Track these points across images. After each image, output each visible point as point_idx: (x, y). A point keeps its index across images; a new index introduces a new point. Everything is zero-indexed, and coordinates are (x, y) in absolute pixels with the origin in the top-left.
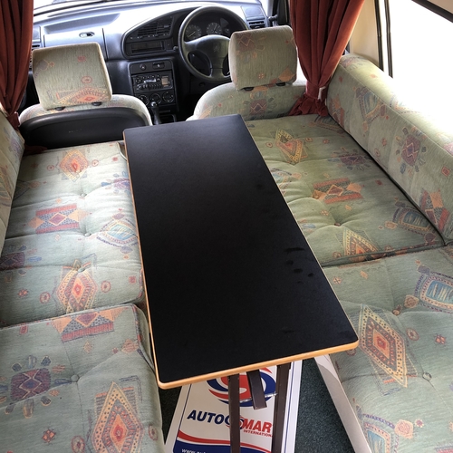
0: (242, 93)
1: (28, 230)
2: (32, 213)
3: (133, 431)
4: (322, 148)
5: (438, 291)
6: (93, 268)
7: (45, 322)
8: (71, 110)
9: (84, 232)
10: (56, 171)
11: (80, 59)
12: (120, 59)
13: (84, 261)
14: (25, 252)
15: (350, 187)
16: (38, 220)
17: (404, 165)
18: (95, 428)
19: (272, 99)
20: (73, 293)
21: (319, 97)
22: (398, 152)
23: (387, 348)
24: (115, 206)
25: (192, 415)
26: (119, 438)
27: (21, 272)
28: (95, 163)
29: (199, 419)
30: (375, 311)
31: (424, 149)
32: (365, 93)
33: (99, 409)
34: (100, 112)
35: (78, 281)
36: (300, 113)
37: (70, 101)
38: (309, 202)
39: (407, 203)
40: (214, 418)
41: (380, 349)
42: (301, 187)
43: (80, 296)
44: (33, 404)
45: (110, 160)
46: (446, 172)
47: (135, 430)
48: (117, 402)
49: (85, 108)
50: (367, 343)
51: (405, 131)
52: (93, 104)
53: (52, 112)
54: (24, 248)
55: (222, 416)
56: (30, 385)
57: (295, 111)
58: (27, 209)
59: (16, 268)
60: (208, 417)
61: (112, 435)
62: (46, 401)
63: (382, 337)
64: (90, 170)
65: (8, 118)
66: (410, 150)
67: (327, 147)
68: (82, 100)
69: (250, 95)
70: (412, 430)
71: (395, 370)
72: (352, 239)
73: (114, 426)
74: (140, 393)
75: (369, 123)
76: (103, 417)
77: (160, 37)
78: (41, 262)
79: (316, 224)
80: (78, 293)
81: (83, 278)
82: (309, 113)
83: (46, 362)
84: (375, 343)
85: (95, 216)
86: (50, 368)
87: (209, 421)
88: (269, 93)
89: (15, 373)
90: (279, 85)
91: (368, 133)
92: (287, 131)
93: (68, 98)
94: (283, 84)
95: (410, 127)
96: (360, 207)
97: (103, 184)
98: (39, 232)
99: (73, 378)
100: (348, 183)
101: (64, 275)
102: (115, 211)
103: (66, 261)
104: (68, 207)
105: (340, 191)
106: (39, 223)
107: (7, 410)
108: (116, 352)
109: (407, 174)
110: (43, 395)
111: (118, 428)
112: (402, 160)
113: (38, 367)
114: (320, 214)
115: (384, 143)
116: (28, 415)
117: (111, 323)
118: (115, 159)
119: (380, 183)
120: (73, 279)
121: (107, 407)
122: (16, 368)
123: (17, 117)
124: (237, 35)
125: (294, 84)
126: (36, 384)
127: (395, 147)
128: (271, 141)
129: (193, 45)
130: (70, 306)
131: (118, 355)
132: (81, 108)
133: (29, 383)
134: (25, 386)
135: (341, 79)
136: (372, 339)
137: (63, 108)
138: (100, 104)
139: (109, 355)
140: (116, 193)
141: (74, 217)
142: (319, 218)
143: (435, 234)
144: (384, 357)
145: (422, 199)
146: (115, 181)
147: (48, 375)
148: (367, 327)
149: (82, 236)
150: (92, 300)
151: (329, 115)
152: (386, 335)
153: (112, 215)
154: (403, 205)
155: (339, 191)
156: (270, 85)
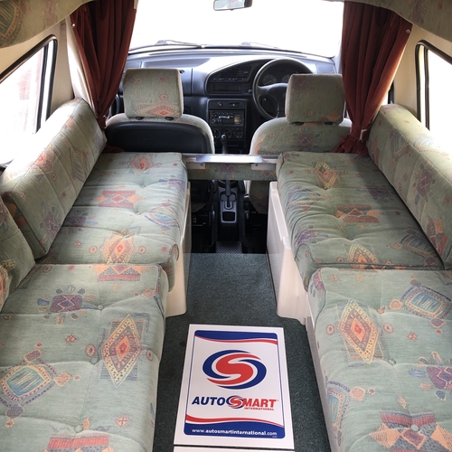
0: (293, 126)
1: (94, 203)
2: (100, 192)
3: (134, 349)
4: (355, 180)
5: (424, 301)
6: (136, 236)
7: (88, 265)
8: (148, 120)
9: (136, 212)
10: (126, 166)
11: (162, 79)
12: (202, 96)
13: (130, 231)
14: (87, 217)
15: (370, 213)
16: (103, 197)
17: (418, 197)
18: (105, 342)
19: (318, 135)
20: (116, 251)
21: (361, 138)
22: (415, 184)
23: (362, 334)
24: (165, 197)
25: (196, 401)
26: (122, 352)
27: (80, 230)
28: (158, 165)
29: (202, 403)
30: (360, 305)
31: (434, 181)
32: (396, 135)
33: (113, 330)
34: (170, 126)
35: (122, 243)
36: (343, 152)
37: (148, 112)
38: (329, 218)
39: (418, 232)
40: (216, 401)
41: (355, 333)
42: (325, 206)
43: (120, 253)
44: (64, 316)
45: (172, 164)
46: (447, 200)
47: (136, 349)
48: (128, 328)
49: (160, 121)
50: (346, 327)
51: (422, 167)
52: (166, 118)
53: (133, 120)
54: (86, 214)
55: (223, 399)
56: (66, 304)
57: (340, 149)
58: (96, 189)
59: (77, 226)
60: (210, 401)
61: (117, 348)
62: (74, 316)
63: (360, 325)
64: (152, 170)
65: (98, 120)
66: (423, 183)
67: (359, 180)
68: (158, 113)
69: (299, 129)
70: (364, 395)
71: (364, 350)
72: (358, 250)
73: (121, 343)
74: (147, 326)
75: (397, 160)
76: (114, 335)
77: (240, 81)
78: (97, 226)
79: (329, 235)
80: (119, 251)
81: (127, 242)
82: (350, 152)
83: (82, 291)
84: (353, 328)
85: (148, 202)
86: (83, 296)
87: (212, 404)
88: (317, 130)
89: (56, 295)
90: (327, 123)
91: (395, 169)
92: (327, 163)
93: (147, 109)
94: (331, 123)
95: (426, 162)
96: (374, 228)
97: (161, 181)
98: (100, 205)
99: (99, 307)
100: (369, 208)
101: (111, 237)
102: (164, 200)
103: (116, 228)
104: (128, 192)
105: (360, 214)
106: (102, 199)
107: (45, 317)
108: (136, 295)
109: (419, 204)
110: (73, 312)
111: (123, 344)
112: (417, 192)
113: (75, 294)
114: (336, 228)
115: (406, 178)
116: (60, 323)
117: (139, 274)
118: (175, 165)
119: (398, 214)
120: (119, 241)
121: (119, 330)
122: (59, 291)
123: (105, 120)
124: (294, 77)
125: (340, 125)
126: (71, 304)
127: (413, 181)
128: (310, 168)
129: (265, 90)
130: (110, 259)
131: (139, 297)
132: (156, 120)
133: (65, 303)
134: (62, 304)
135: (380, 124)
136: (350, 325)
137: (142, 118)
138: (172, 118)
139: (131, 296)
140: (169, 188)
141: (131, 199)
142: (335, 231)
143: (437, 259)
144: (357, 339)
145: (429, 226)
146: (171, 180)
147: (81, 300)
148: (349, 316)
149: (134, 214)
150: (129, 257)
151: (368, 156)
152: (365, 324)
153: (161, 203)
154: (414, 233)
155: (358, 214)
156: (319, 123)
